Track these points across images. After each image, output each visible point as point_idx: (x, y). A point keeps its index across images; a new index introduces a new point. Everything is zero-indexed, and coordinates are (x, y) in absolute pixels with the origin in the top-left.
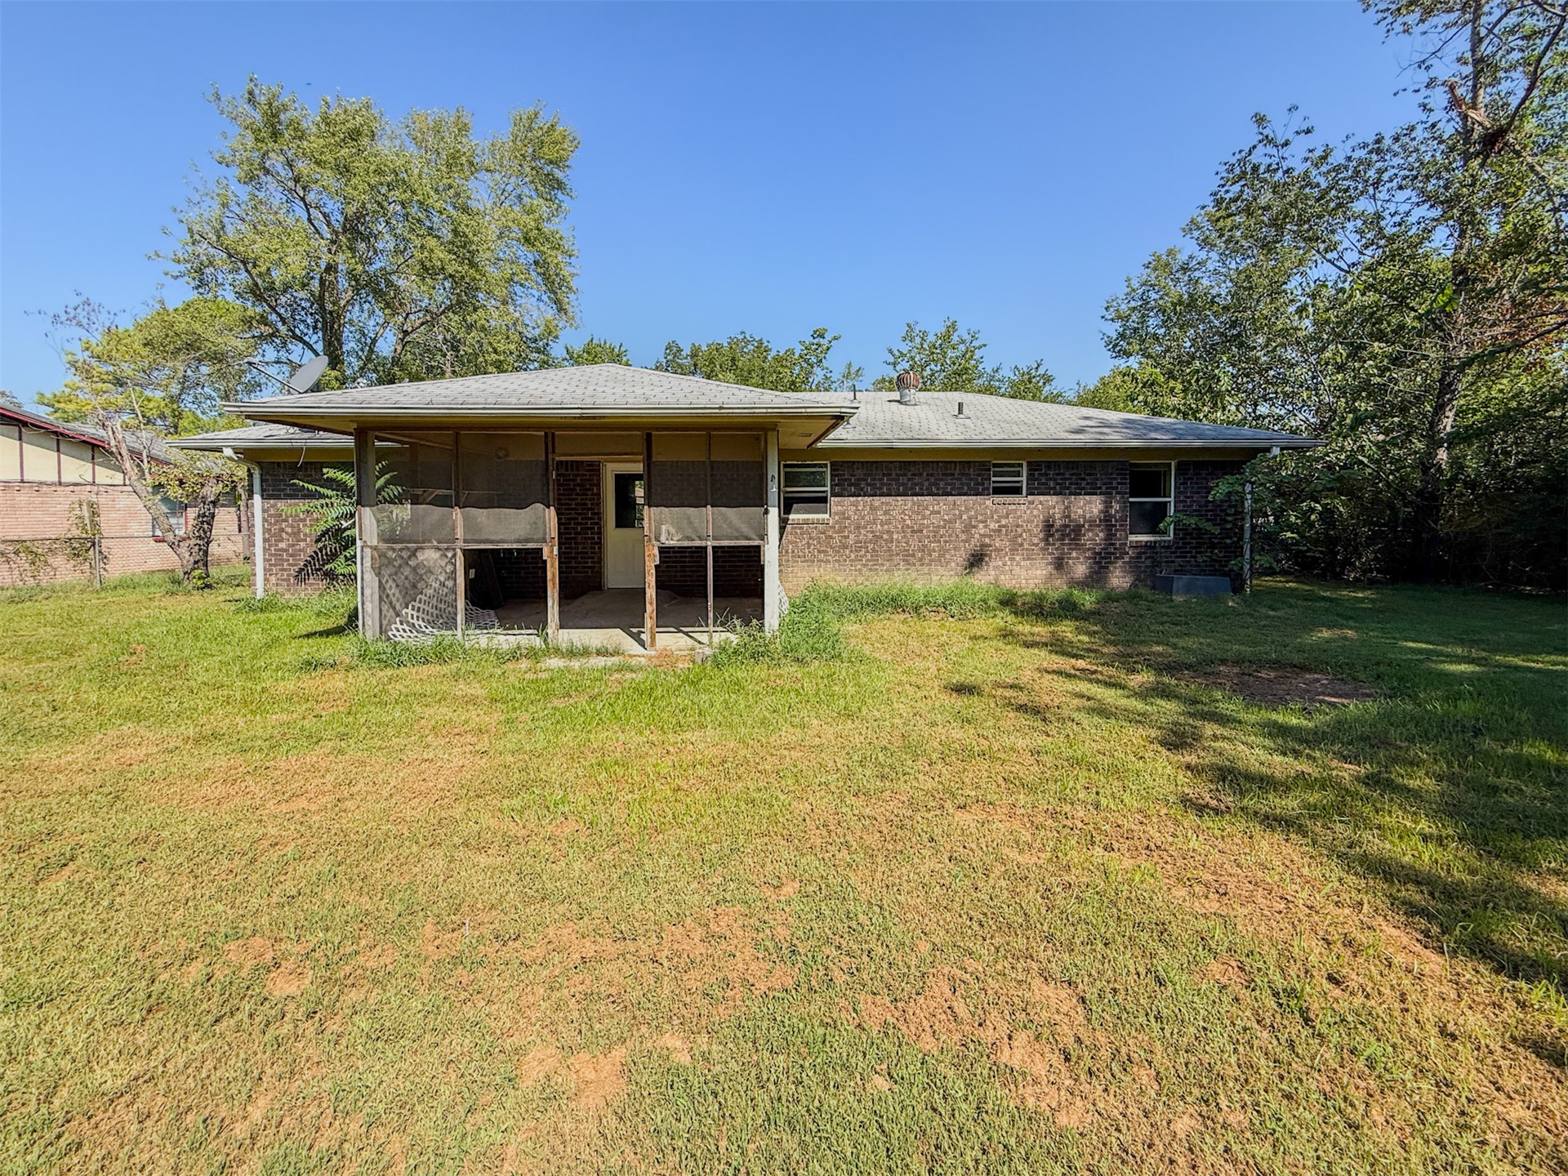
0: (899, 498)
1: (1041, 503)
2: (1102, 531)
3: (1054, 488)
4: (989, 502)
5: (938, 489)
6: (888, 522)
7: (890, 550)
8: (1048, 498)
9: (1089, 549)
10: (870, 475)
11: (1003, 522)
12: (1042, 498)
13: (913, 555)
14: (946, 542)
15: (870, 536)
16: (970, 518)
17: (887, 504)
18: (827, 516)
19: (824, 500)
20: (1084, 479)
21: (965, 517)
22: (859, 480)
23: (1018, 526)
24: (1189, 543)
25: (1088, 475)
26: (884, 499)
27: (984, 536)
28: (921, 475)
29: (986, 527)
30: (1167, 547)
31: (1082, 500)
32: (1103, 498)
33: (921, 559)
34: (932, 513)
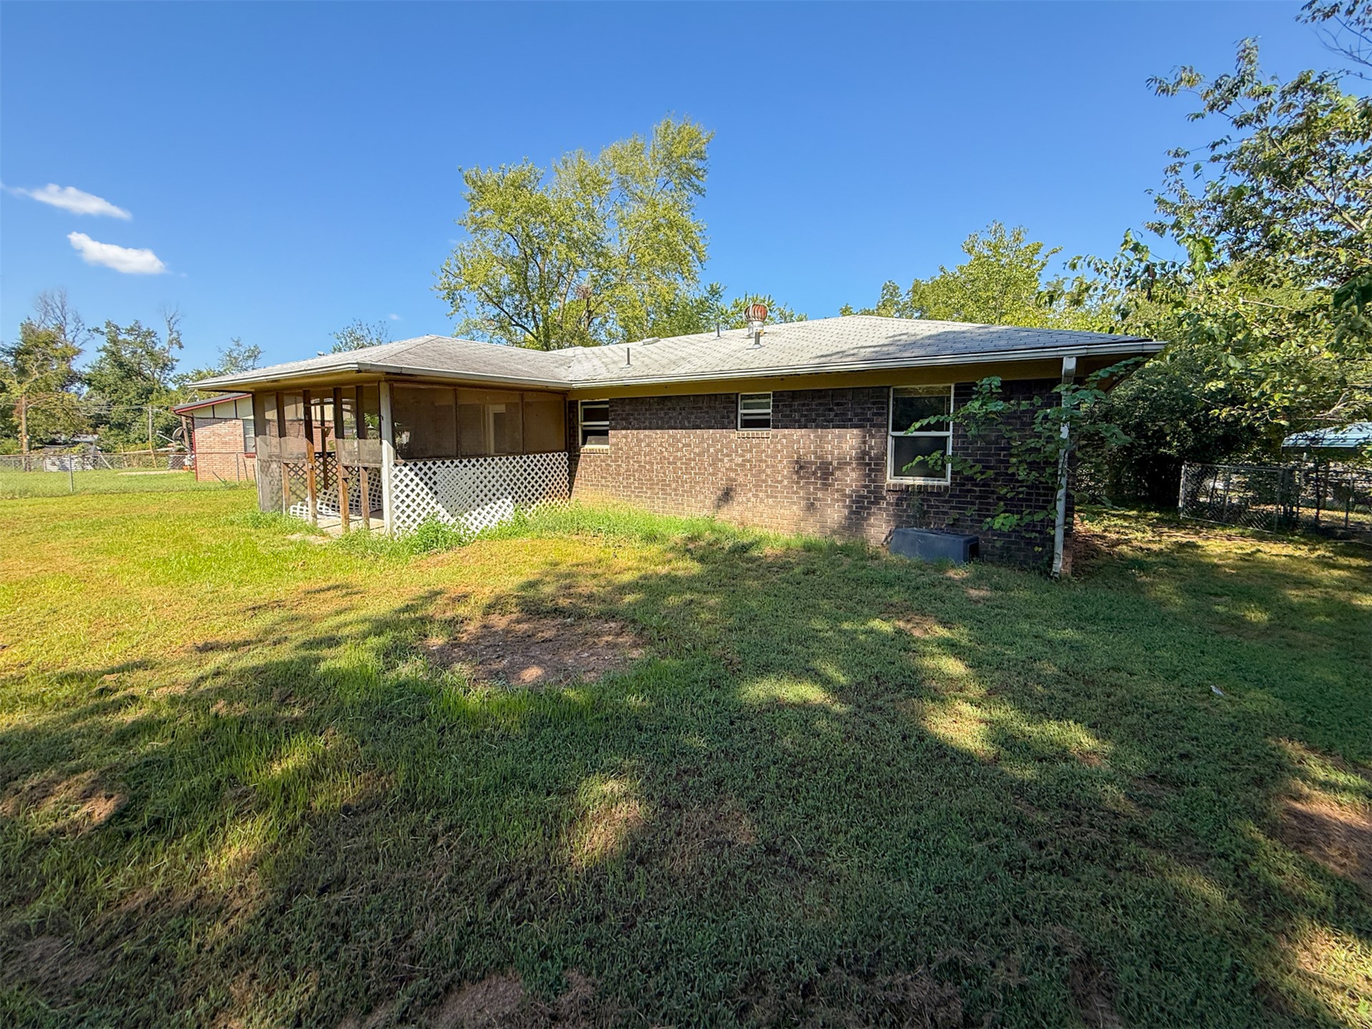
0: (658, 431)
1: (784, 436)
2: (853, 470)
3: (799, 421)
4: (734, 435)
5: (689, 422)
6: (650, 454)
7: (651, 479)
8: (792, 431)
9: (837, 491)
10: (635, 410)
11: (748, 456)
12: (786, 431)
13: (669, 485)
14: (695, 474)
15: (636, 465)
16: (717, 451)
17: (649, 437)
18: (607, 447)
19: (605, 433)
20: (831, 410)
21: (712, 450)
22: (628, 414)
23: (761, 461)
24: (969, 491)
25: (838, 404)
26: (647, 432)
27: (730, 469)
28: (674, 409)
29: (731, 461)
30: (939, 493)
31: (832, 434)
32: (855, 431)
33: (675, 490)
34: (684, 446)
